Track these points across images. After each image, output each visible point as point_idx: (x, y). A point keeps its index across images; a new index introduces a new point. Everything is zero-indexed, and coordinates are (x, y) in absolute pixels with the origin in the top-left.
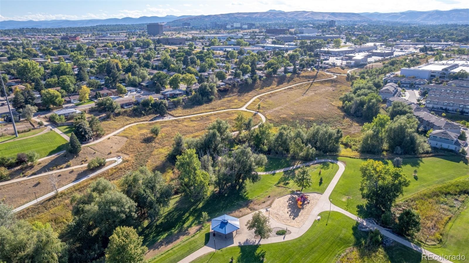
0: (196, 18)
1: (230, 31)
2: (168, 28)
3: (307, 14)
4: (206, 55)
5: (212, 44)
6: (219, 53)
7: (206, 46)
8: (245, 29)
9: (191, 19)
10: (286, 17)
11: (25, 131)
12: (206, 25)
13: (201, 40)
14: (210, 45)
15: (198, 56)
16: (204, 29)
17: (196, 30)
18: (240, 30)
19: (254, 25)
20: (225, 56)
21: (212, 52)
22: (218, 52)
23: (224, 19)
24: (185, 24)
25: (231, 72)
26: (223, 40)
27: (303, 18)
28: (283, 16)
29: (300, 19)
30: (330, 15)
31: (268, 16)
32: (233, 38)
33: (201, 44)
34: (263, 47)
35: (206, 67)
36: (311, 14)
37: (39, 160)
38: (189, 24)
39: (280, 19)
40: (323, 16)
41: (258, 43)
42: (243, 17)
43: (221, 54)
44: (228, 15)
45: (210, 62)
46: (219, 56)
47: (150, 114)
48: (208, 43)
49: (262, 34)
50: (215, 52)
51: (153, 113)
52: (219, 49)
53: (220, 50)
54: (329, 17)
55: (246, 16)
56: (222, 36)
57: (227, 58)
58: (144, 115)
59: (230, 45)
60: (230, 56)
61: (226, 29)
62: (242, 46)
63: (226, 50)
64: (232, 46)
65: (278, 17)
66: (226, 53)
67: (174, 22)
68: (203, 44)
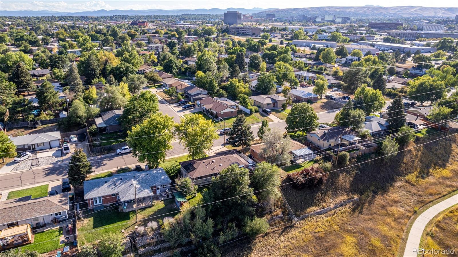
0: (282, 11)
1: (320, 24)
2: (250, 18)
3: (414, 9)
4: (280, 53)
5: (296, 36)
6: (304, 51)
7: (286, 39)
8: (339, 23)
10: (388, 13)
12: (292, 17)
13: (282, 32)
14: (292, 39)
15: (266, 54)
16: (289, 21)
17: (281, 21)
18: (332, 23)
19: (349, 19)
20: (314, 56)
21: (293, 50)
22: (302, 49)
23: (314, 12)
24: (269, 15)
25: (327, 97)
26: (310, 34)
27: (408, 14)
28: (383, 11)
29: (404, 16)
30: (445, 10)
31: (365, 11)
32: (325, 31)
33: (280, 37)
34: (373, 45)
35: (272, 83)
36: (419, 9)
38: (273, 16)
39: (379, 14)
40: (435, 13)
41: (362, 39)
42: (335, 11)
43: (306, 53)
44: (319, 8)
45: (282, 71)
46: (303, 55)
48: (289, 37)
49: (364, 28)
50: (297, 48)
52: (304, 44)
53: (305, 46)
54: (443, 13)
55: (338, 10)
56: (310, 29)
57: (316, 59)
59: (322, 40)
60: (323, 58)
61: (315, 22)
62: (338, 42)
63: (314, 46)
64: (324, 41)
65: (376, 12)
66: (315, 51)
67: (259, 13)
68: (282, 37)
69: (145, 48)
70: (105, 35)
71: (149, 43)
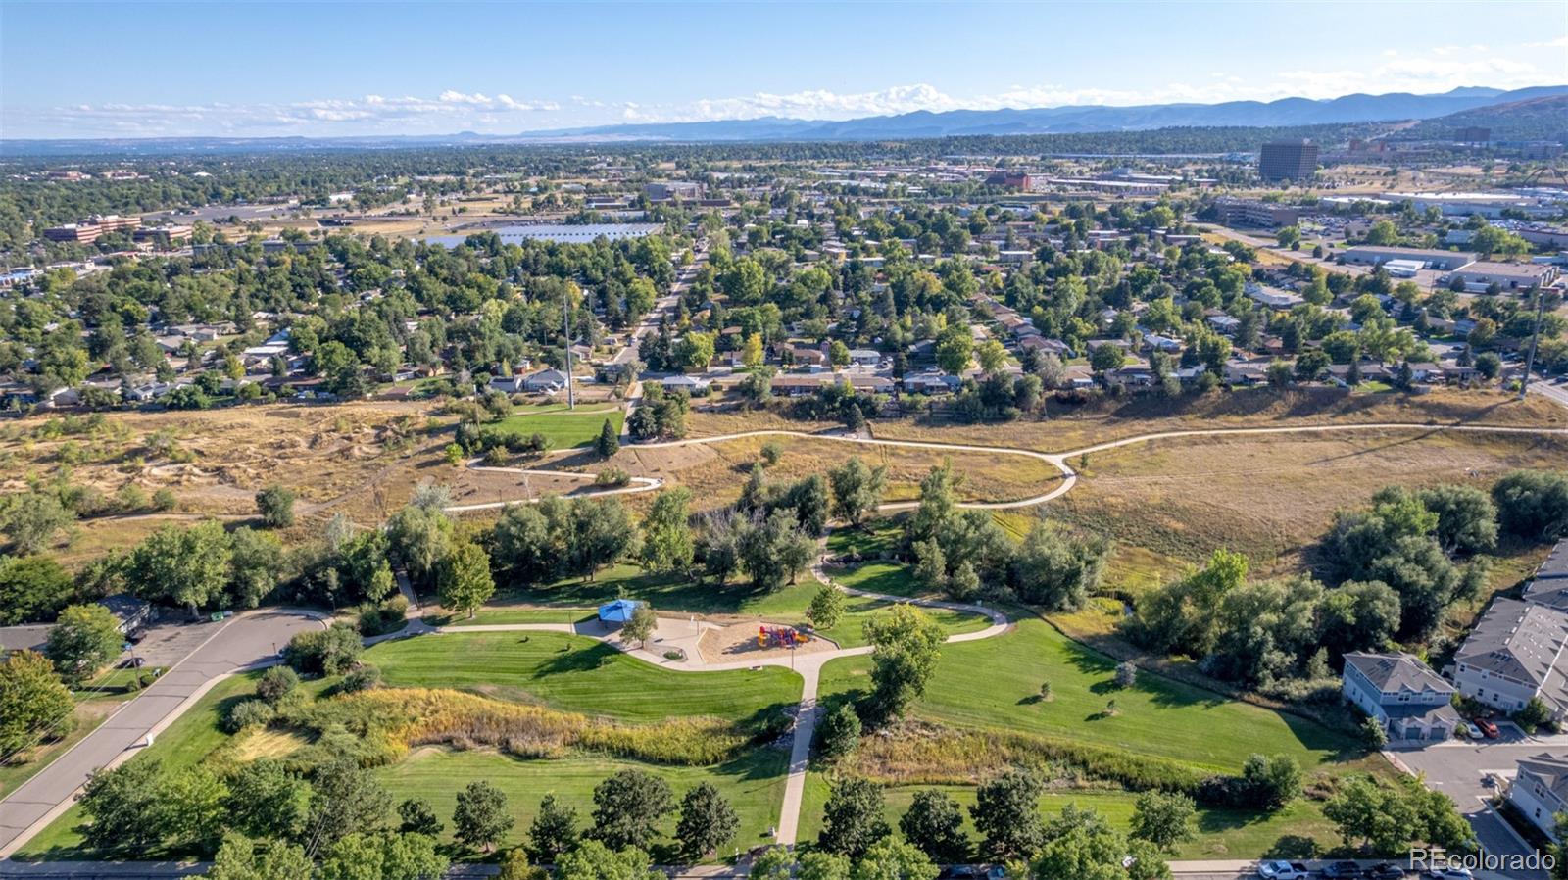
5: (1373, 237)
9: (1536, 107)
11: (590, 402)
14: (1365, 241)
24: (1466, 135)
37: (553, 452)
47: (828, 419)
51: (837, 419)
58: (813, 419)
69: (996, 257)
70: (923, 224)
71: (1007, 247)
